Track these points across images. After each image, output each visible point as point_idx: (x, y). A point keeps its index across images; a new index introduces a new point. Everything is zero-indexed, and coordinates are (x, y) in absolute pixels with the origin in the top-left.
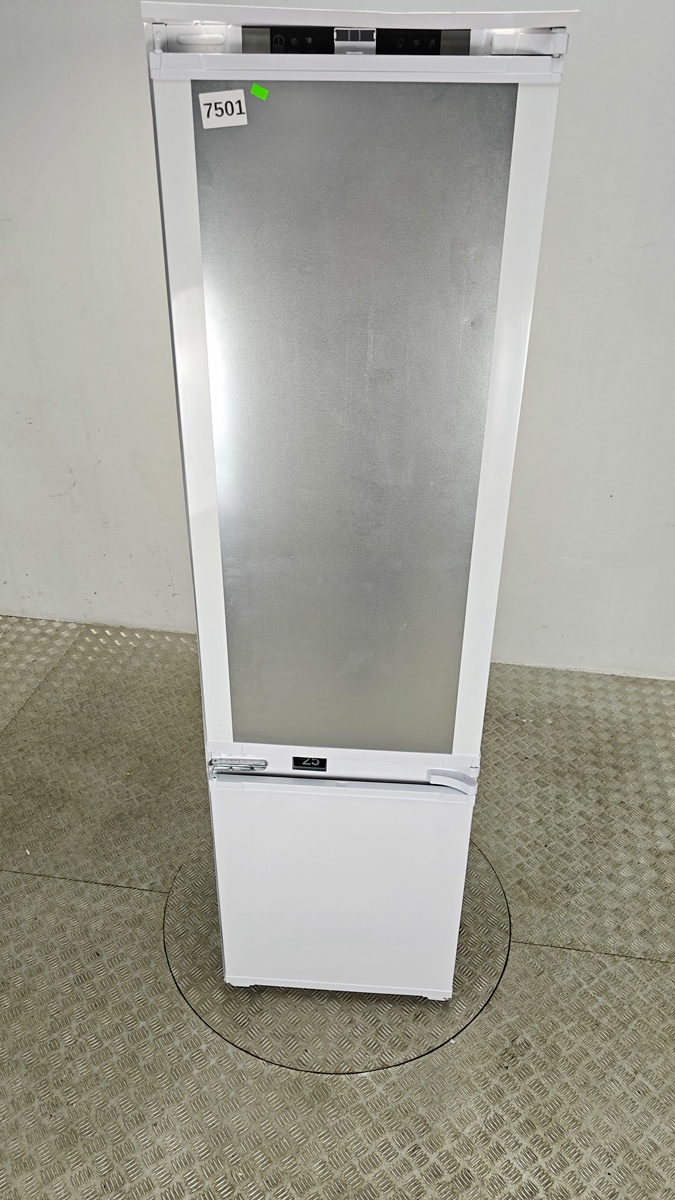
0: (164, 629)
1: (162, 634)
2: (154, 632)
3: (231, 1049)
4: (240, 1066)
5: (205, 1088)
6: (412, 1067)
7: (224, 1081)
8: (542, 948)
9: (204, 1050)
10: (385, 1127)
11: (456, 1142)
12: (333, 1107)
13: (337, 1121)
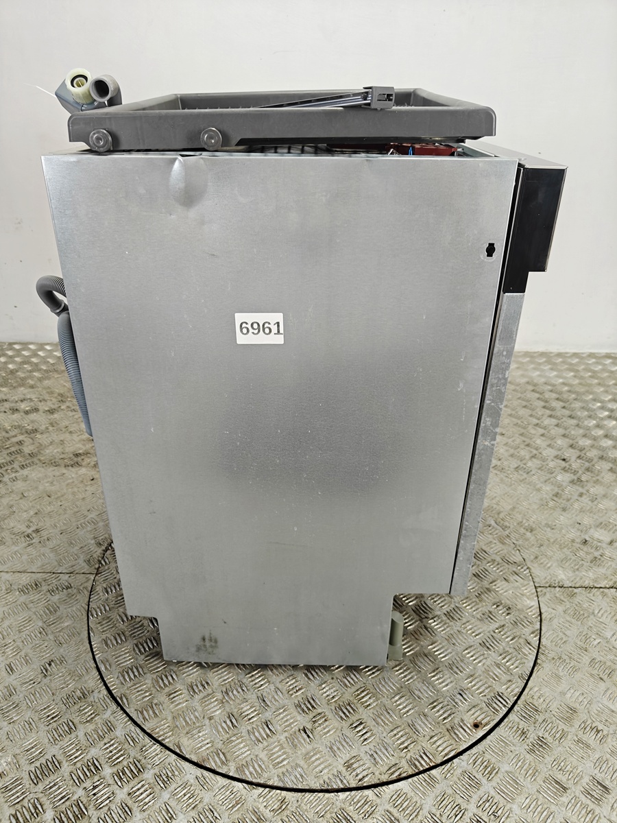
8: (576, 590)
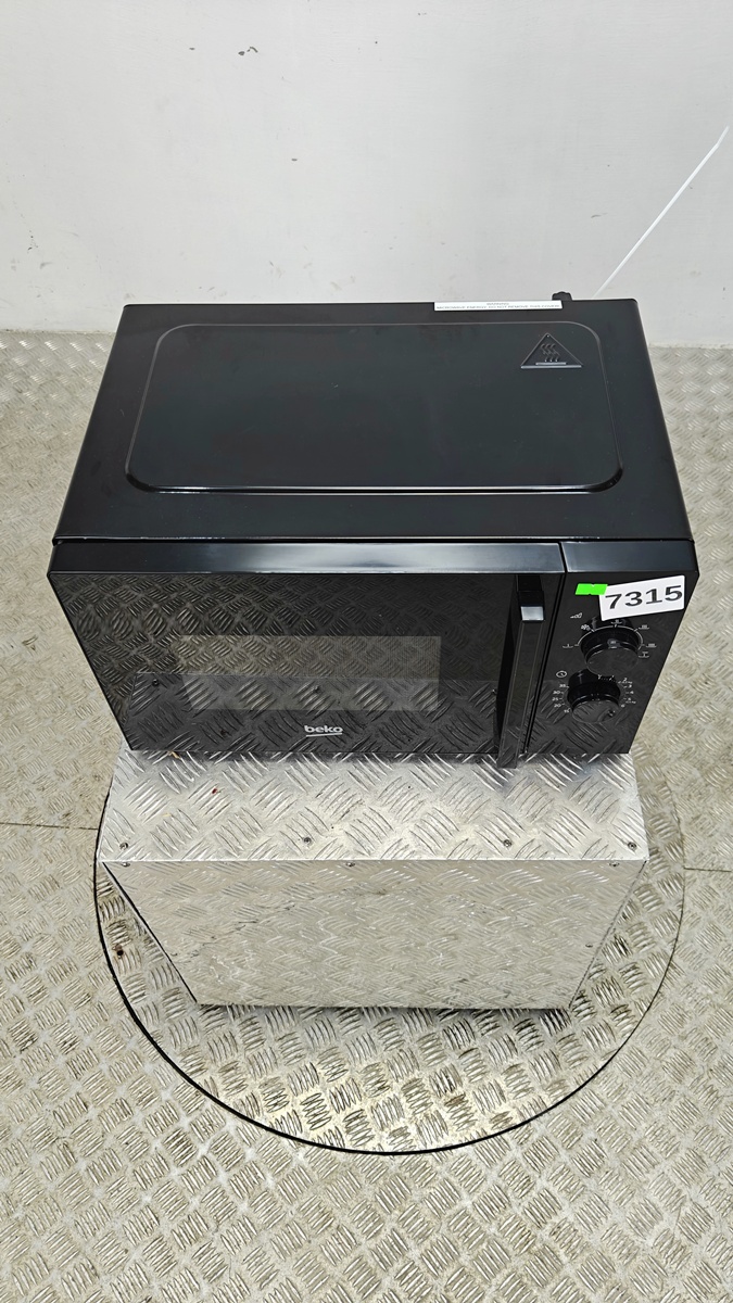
0: (41, 328)
1: (39, 337)
2: (26, 335)
3: (232, 1122)
4: (250, 1153)
5: (195, 1202)
6: (543, 1126)
7: (225, 1185)
9: (187, 1129)
10: (510, 1248)
11: (634, 1264)
12: (416, 1218)
13: (427, 1243)
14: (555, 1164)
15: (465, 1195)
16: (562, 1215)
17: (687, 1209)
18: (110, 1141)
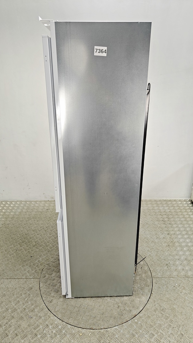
0: (26, 200)
3: (69, 326)
14: (133, 328)
15: (117, 335)
16: (136, 337)
17: (159, 334)
18: (45, 332)
